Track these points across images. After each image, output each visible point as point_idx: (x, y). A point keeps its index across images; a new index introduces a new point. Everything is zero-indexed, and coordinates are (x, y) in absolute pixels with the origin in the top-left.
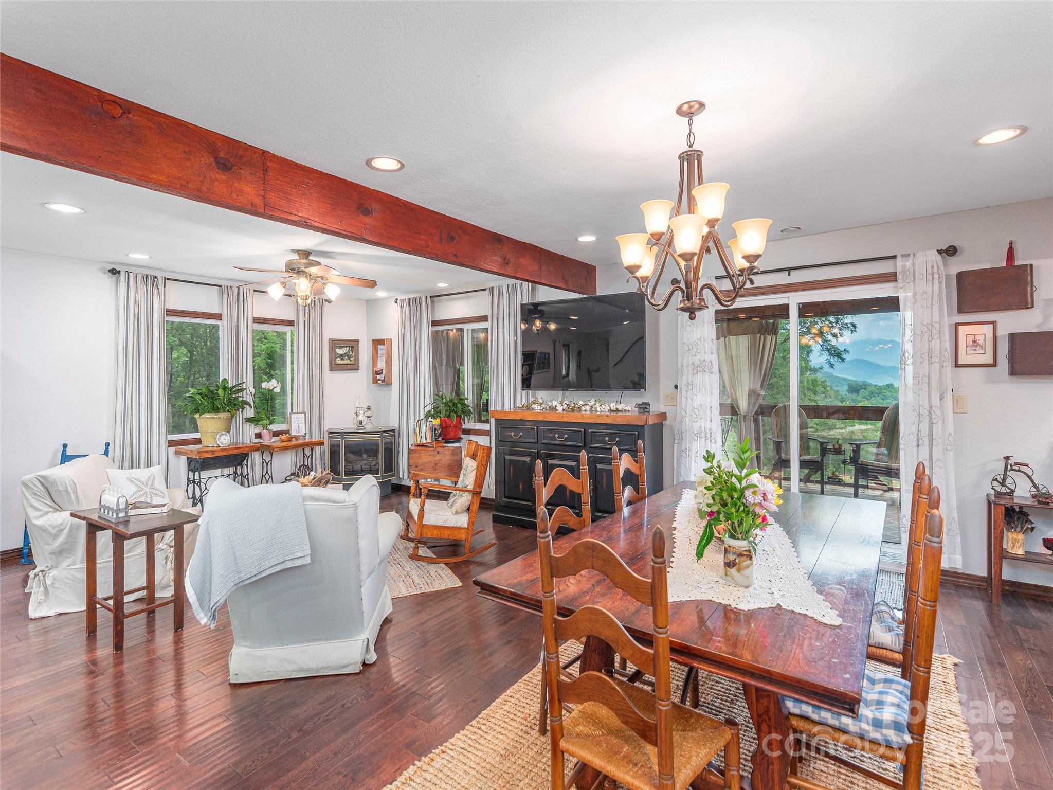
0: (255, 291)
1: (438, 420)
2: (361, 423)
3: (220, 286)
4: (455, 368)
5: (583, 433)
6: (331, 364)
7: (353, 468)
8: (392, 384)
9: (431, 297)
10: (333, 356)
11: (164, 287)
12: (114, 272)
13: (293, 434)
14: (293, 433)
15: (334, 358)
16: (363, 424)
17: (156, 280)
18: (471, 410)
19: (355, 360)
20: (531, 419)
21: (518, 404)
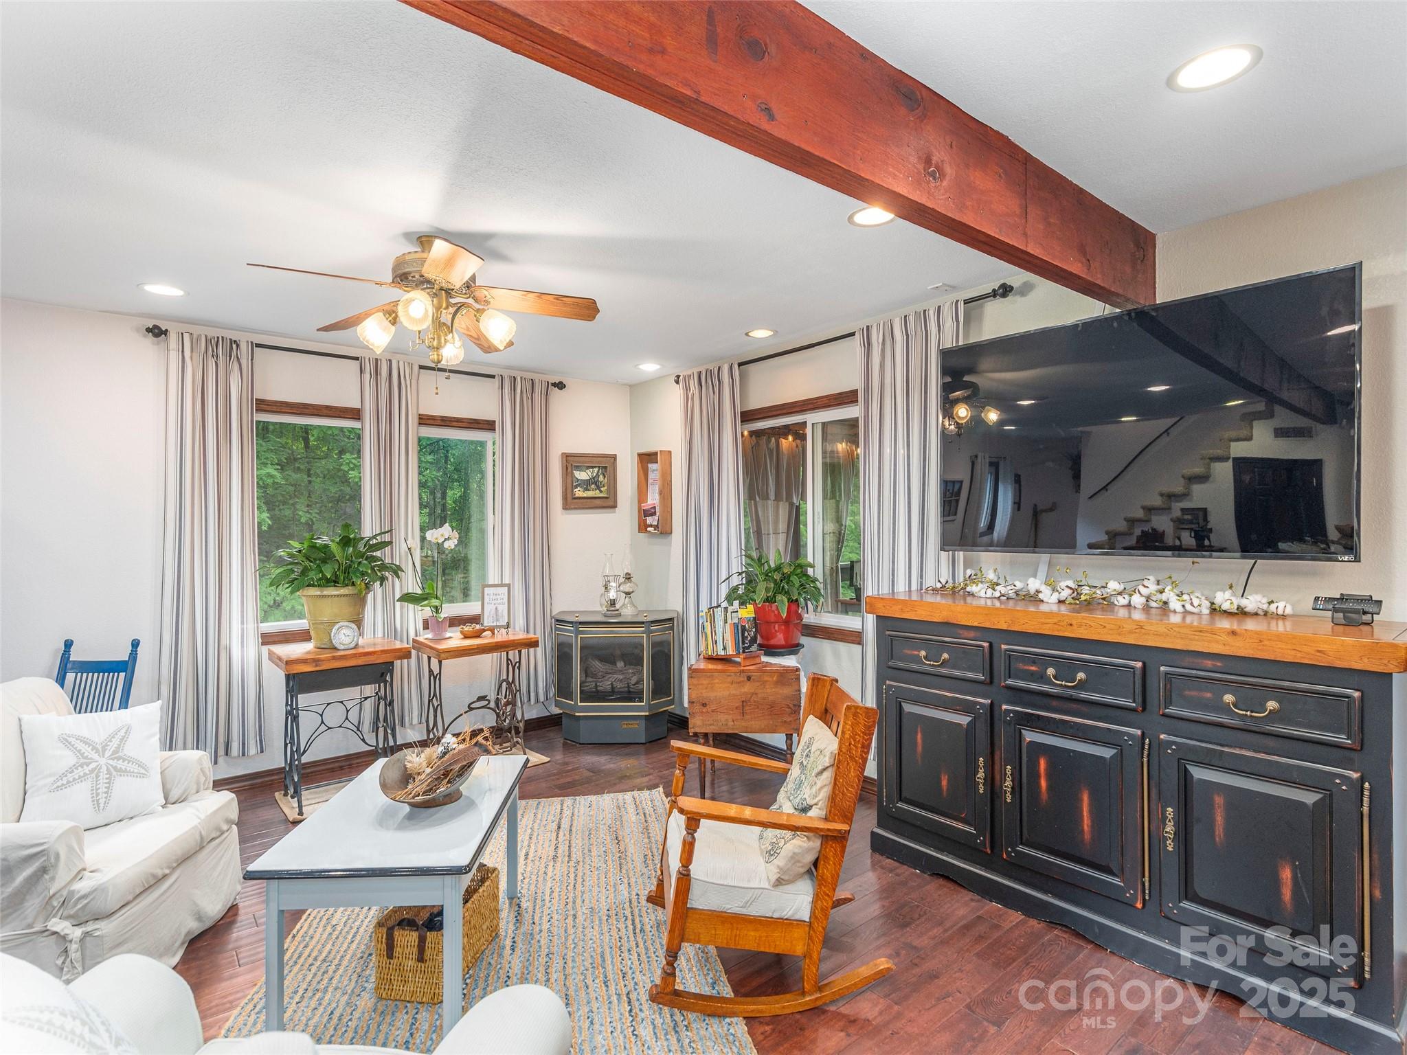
0: (421, 367)
1: (750, 608)
2: (613, 603)
3: (357, 359)
4: (791, 504)
5: (1138, 673)
6: (565, 498)
7: (596, 686)
8: (671, 533)
9: (740, 365)
10: (569, 484)
11: (252, 360)
12: (157, 332)
13: (485, 624)
14: (487, 622)
15: (569, 486)
16: (618, 606)
17: (234, 346)
18: (820, 586)
19: (608, 490)
20: (976, 624)
21: (930, 581)
